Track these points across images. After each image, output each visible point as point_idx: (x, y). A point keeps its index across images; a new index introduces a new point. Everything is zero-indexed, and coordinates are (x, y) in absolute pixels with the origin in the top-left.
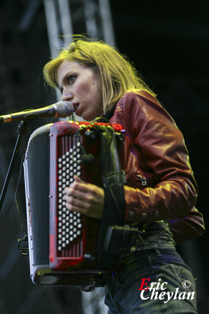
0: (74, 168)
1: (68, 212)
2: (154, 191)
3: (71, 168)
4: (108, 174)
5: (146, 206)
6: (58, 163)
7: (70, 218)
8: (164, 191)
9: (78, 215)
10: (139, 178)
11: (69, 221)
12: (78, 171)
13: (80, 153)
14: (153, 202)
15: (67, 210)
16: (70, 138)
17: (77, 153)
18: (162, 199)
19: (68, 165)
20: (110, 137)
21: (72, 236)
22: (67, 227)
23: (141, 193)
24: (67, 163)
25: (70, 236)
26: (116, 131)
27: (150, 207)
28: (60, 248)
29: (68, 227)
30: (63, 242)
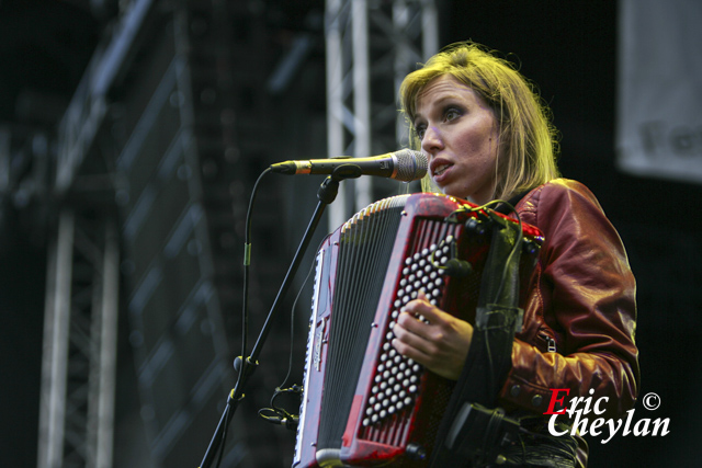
0: (430, 280)
1: (397, 359)
2: (564, 361)
3: (425, 280)
4: (488, 305)
5: (544, 382)
6: (404, 265)
7: (399, 371)
8: (583, 366)
9: (416, 368)
10: (544, 337)
11: (395, 376)
12: (435, 287)
13: (448, 255)
14: (558, 380)
15: (397, 354)
16: (437, 224)
17: (443, 255)
18: (576, 380)
19: (420, 273)
20: (511, 241)
21: (394, 404)
22: (388, 386)
23: (540, 357)
24: (419, 268)
25: (391, 404)
26: (526, 234)
27: (552, 386)
28: (366, 422)
29: (392, 386)
30: (374, 412)
